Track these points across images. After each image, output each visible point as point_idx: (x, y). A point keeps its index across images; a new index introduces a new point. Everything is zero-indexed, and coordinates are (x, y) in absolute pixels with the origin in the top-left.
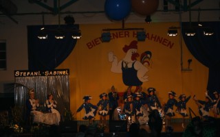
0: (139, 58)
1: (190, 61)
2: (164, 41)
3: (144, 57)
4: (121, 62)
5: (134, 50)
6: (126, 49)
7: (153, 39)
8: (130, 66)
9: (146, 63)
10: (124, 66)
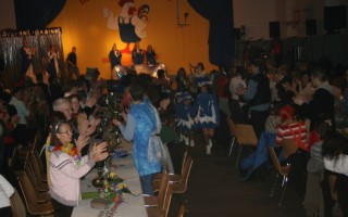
0: (136, 13)
1: (186, 15)
3: (142, 11)
4: (117, 17)
5: (131, 4)
6: (121, 4)
8: (127, 21)
9: (144, 18)
10: (121, 21)
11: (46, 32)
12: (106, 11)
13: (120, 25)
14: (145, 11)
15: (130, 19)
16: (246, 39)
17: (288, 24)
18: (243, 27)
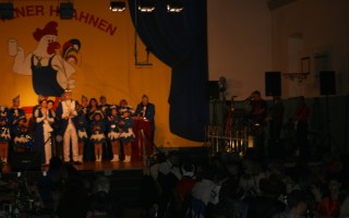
2: (101, 24)
4: (30, 56)
5: (52, 38)
6: (38, 35)
7: (83, 20)
8: (45, 63)
9: (72, 59)
10: (36, 63)
12: (12, 46)
13: (33, 67)
14: (73, 49)
15: (51, 59)
17: (292, 76)
18: (223, 80)
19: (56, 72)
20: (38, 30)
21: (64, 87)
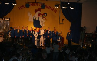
0: (41, 16)
1: (63, 20)
2: (53, 9)
4: (33, 17)
5: (40, 12)
6: (36, 11)
7: (48, 8)
9: (44, 18)
10: (35, 18)
11: (3, 19)
12: (29, 14)
14: (45, 16)
15: (39, 18)
16: (86, 32)
18: (85, 27)
19: (40, 21)
20: (36, 10)
21: (41, 25)
